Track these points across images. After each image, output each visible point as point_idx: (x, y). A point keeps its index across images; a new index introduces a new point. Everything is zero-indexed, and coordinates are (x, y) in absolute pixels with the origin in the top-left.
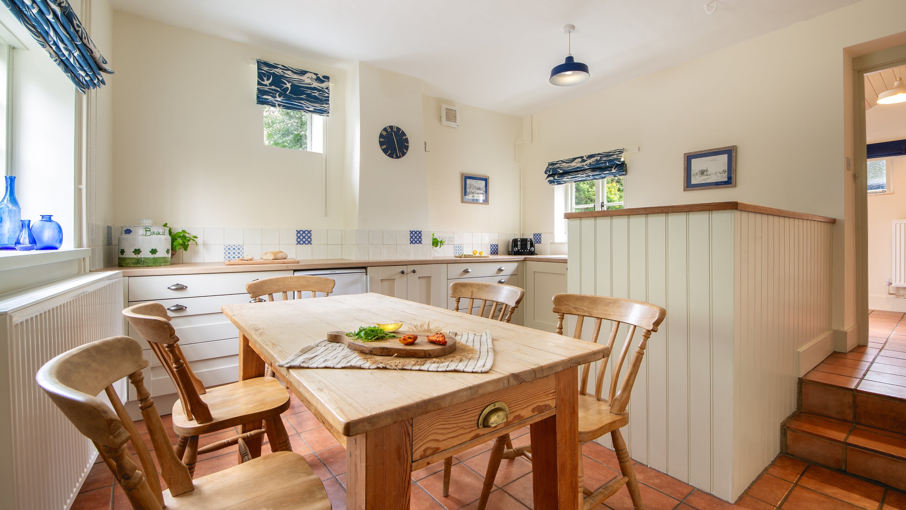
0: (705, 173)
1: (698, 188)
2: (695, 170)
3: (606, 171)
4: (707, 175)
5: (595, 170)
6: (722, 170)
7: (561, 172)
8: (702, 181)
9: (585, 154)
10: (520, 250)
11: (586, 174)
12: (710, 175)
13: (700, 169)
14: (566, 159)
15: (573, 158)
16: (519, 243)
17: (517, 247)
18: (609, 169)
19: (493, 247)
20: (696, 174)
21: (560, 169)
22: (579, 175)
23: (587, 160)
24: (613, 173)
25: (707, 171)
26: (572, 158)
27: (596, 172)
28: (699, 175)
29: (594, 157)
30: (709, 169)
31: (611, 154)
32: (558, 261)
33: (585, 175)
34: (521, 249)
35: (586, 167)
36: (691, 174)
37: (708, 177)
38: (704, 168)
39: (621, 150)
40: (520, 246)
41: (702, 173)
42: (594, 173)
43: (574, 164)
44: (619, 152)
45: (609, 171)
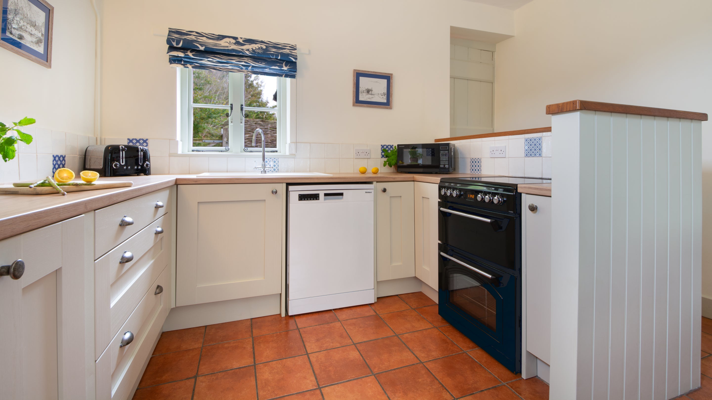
0: (370, 92)
1: (366, 105)
2: (363, 87)
3: (275, 66)
4: (372, 95)
5: (260, 62)
6: (383, 93)
7: (202, 48)
8: (368, 99)
9: (242, 35)
10: (124, 166)
11: (245, 62)
12: (374, 95)
13: (366, 88)
14: (207, 32)
15: (219, 35)
16: (122, 154)
17: (119, 161)
18: (278, 64)
19: (57, 161)
20: (363, 91)
21: (200, 45)
22: (234, 61)
23: (245, 45)
24: (284, 70)
25: (372, 91)
26: (217, 34)
27: (261, 63)
28: (366, 93)
29: (256, 44)
30: (373, 89)
31: (280, 46)
32: (252, 182)
33: (243, 63)
34: (126, 164)
35: (247, 52)
36: (359, 91)
37: (373, 96)
38: (370, 88)
39: (292, 45)
40: (124, 160)
41: (368, 91)
42: (257, 65)
43: (224, 44)
44: (290, 47)
45: (279, 66)
